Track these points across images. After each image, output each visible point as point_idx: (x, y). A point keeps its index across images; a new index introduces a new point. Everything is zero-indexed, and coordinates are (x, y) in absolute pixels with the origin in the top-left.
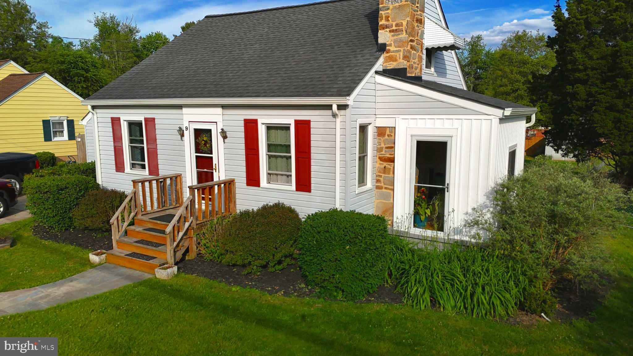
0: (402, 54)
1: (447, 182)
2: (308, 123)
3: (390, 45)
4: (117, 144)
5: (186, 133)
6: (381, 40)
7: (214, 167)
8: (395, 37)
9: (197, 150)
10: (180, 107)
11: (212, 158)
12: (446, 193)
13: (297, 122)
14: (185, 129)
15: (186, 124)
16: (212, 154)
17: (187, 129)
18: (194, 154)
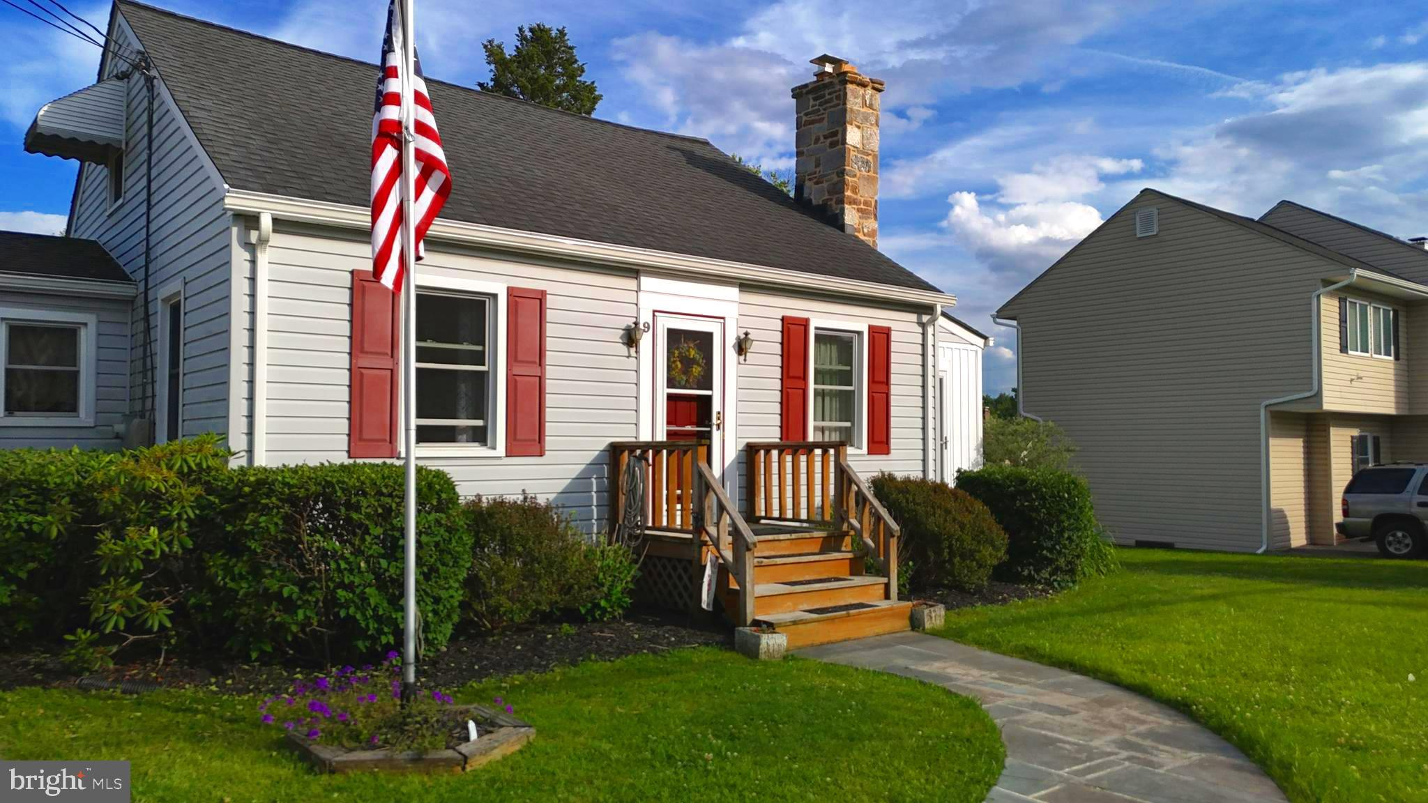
2: (887, 332)
3: (859, 230)
5: (645, 341)
7: (714, 420)
9: (671, 383)
10: (632, 271)
11: (710, 398)
13: (872, 330)
14: (641, 328)
15: (645, 317)
16: (711, 388)
17: (649, 328)
18: (663, 391)
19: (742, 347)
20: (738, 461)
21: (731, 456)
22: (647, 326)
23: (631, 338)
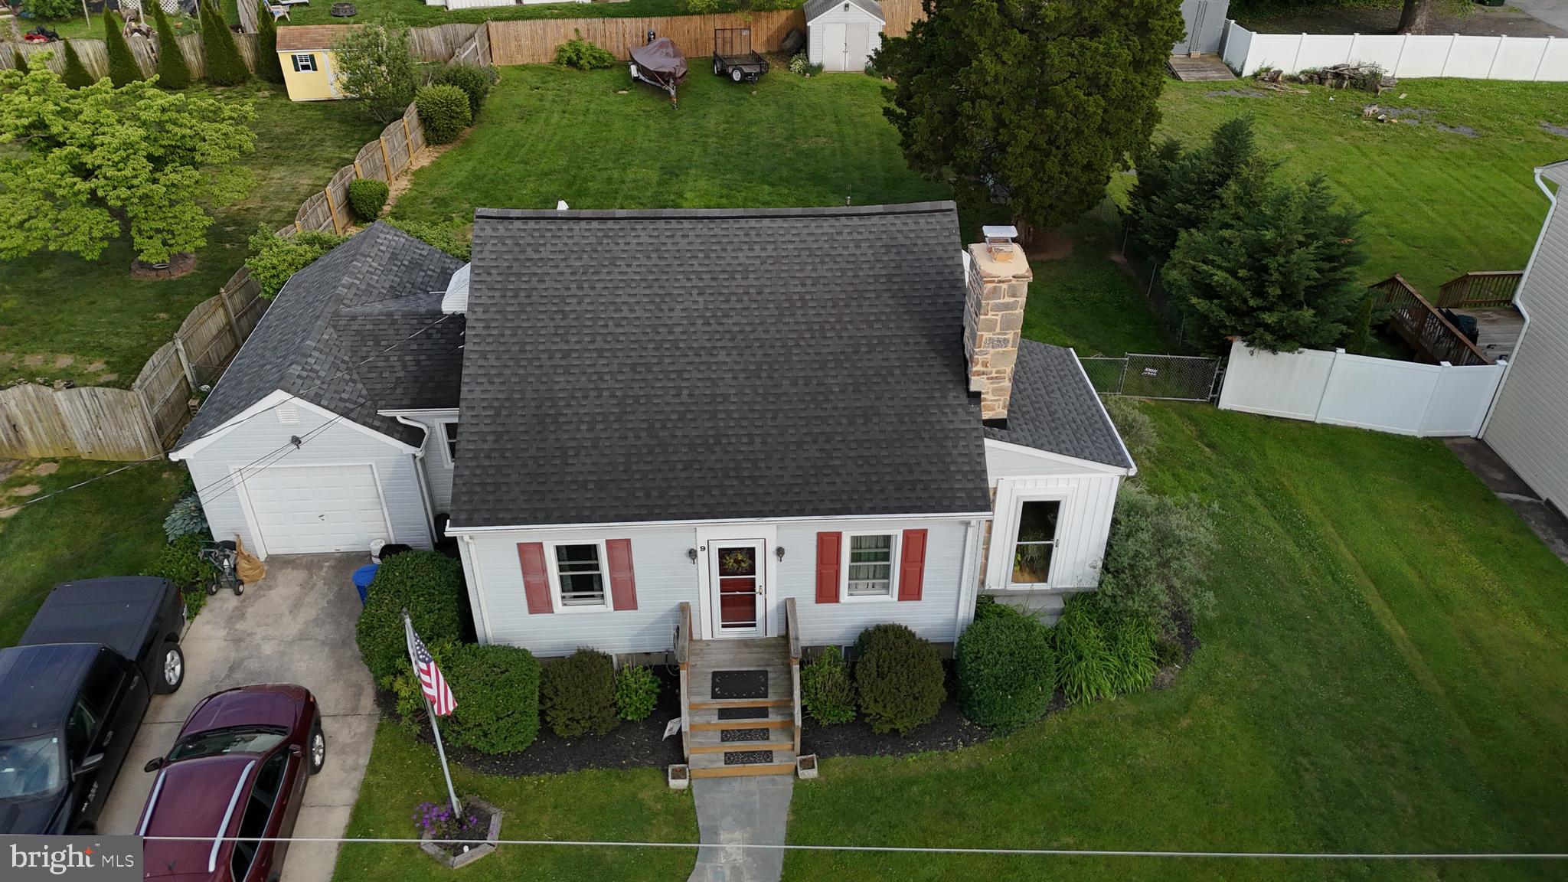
0: (1001, 403)
1: (1056, 537)
2: (923, 533)
3: (987, 393)
4: (535, 579)
5: (702, 556)
6: (973, 388)
7: (757, 589)
8: (995, 385)
9: (723, 571)
11: (754, 579)
12: (1054, 549)
13: (907, 534)
14: (699, 550)
15: (702, 543)
16: (754, 574)
17: (704, 549)
18: (717, 578)
19: (780, 552)
20: (778, 607)
21: (772, 605)
22: (703, 549)
23: (692, 554)
